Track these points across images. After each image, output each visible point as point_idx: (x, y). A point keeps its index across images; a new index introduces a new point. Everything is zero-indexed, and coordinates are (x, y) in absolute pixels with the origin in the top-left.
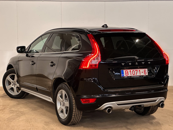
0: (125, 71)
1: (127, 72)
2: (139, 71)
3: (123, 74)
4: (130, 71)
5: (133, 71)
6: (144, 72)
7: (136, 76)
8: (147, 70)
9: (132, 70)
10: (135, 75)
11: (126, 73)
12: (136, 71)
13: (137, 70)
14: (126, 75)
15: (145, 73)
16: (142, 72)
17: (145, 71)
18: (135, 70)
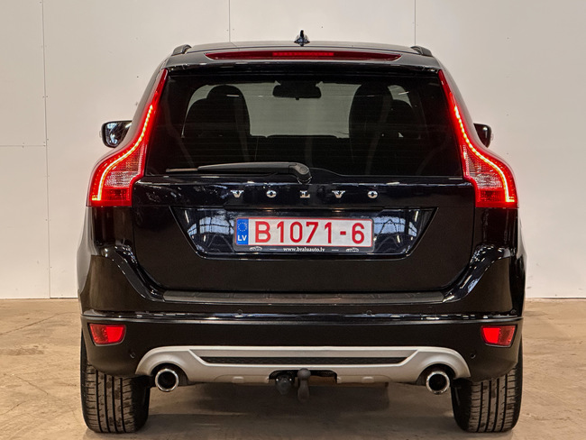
0: (258, 224)
1: (262, 228)
2: (329, 225)
3: (246, 233)
4: (281, 225)
5: (296, 228)
6: (354, 233)
7: (308, 247)
8: (367, 223)
9: (288, 222)
10: (303, 243)
11: (258, 232)
12: (308, 224)
13: (316, 224)
14: (257, 240)
15: (358, 237)
16: (343, 233)
17: (358, 228)
18: (303, 222)
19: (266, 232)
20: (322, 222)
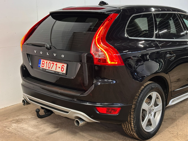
0: (43, 61)
2: (56, 64)
4: (47, 62)
6: (62, 68)
8: (65, 65)
10: (50, 69)
11: (42, 64)
12: (52, 63)
13: (54, 63)
14: (42, 66)
15: (63, 70)
16: (59, 67)
17: (63, 67)
18: (51, 62)
19: (44, 64)
20: (55, 63)
